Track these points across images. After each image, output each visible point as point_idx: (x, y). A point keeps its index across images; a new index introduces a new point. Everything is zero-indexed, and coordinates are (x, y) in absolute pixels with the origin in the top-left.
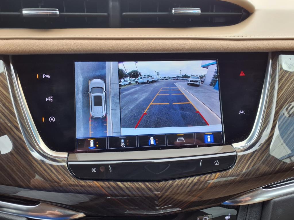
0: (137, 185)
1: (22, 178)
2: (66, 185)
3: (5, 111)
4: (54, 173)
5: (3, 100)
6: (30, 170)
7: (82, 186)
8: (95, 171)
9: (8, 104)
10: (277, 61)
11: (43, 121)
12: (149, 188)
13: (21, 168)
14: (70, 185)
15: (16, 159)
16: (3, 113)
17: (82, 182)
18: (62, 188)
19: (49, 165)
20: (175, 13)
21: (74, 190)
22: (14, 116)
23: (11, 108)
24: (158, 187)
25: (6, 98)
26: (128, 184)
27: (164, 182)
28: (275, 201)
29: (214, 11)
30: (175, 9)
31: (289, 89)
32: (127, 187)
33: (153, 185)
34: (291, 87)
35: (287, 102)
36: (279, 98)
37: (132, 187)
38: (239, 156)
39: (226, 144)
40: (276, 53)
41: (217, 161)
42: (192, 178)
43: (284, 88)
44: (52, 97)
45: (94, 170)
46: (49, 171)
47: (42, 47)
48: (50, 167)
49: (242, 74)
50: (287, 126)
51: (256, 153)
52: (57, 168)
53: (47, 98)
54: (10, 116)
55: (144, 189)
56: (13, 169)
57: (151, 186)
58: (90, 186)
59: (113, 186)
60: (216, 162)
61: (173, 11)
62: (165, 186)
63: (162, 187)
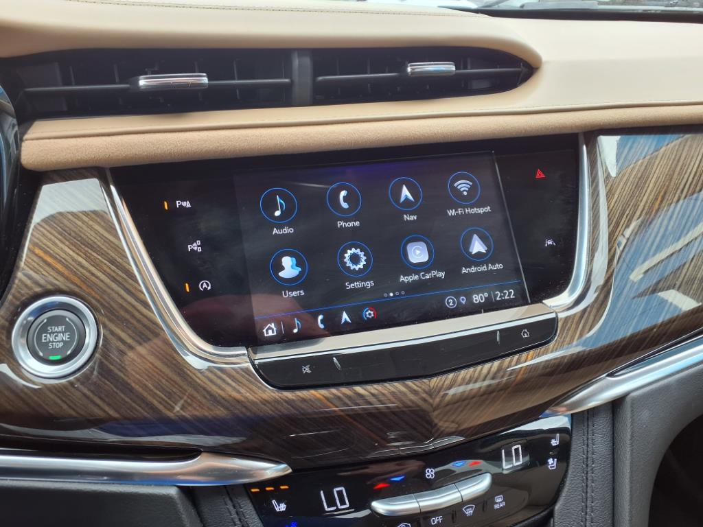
0: (390, 388)
1: (166, 402)
2: (257, 404)
3: (117, 274)
4: (228, 384)
5: (110, 252)
6: (181, 383)
7: (288, 401)
8: (309, 372)
9: (121, 259)
10: (595, 147)
11: (188, 290)
12: (415, 390)
13: (164, 381)
14: (265, 403)
15: (151, 365)
16: (113, 277)
17: (288, 395)
18: (250, 411)
19: (216, 371)
20: (412, 73)
21: (274, 412)
22: (137, 281)
23: (127, 267)
24: (429, 386)
25: (115, 249)
26: (375, 389)
27: (440, 378)
28: (633, 397)
29: (469, 67)
30: (411, 66)
31: (625, 192)
32: (373, 395)
33: (420, 385)
34: (627, 189)
35: (626, 214)
36: (612, 210)
37: (381, 392)
38: (561, 319)
39: (532, 303)
40: (591, 134)
41: (526, 330)
42: (487, 366)
43: (616, 191)
44: (199, 242)
45: (306, 370)
46: (219, 382)
47: (179, 145)
48: (219, 373)
49: (540, 174)
50: (632, 256)
51: (589, 309)
52: (234, 373)
53: (189, 246)
54: (128, 282)
55: (405, 394)
56: (146, 386)
57: (417, 386)
58: (304, 400)
59: (348, 395)
60: (525, 332)
61: (409, 69)
62: (443, 385)
63: (437, 386)
